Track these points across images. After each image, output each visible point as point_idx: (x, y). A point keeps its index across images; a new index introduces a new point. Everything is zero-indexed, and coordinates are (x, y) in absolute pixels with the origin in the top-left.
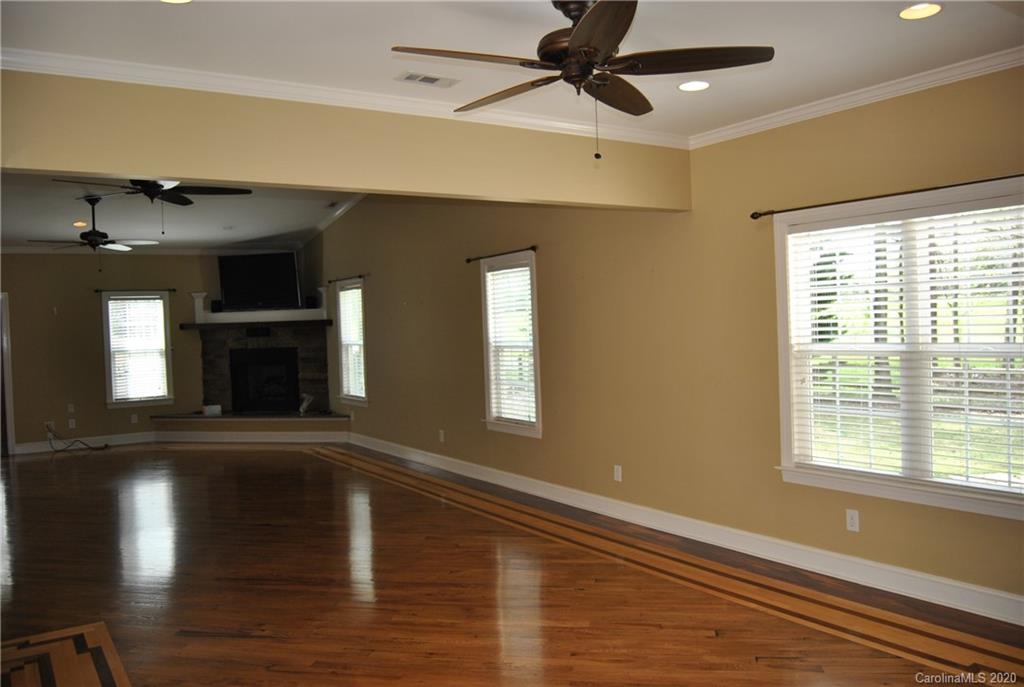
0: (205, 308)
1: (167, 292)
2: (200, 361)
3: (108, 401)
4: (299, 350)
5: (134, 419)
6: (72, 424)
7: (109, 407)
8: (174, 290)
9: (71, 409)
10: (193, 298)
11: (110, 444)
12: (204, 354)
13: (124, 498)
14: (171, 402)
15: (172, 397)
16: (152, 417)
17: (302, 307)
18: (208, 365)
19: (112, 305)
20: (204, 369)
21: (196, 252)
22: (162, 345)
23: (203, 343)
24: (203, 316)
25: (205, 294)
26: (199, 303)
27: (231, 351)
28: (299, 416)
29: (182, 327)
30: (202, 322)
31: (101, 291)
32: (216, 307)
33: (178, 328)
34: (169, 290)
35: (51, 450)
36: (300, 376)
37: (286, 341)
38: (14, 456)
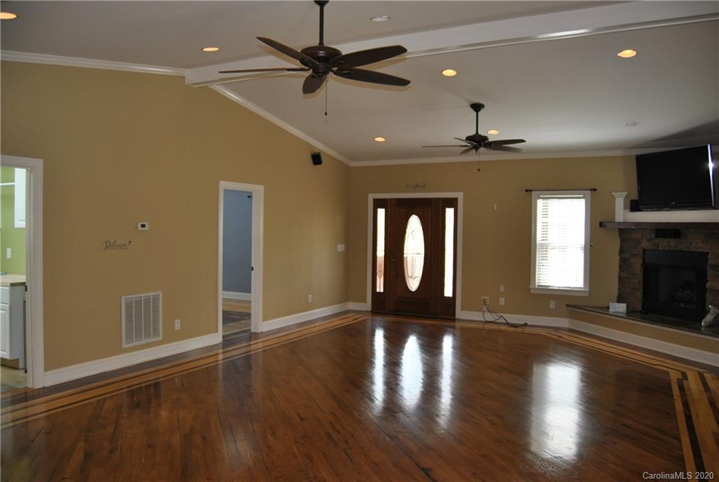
0: (625, 208)
1: (589, 192)
3: (531, 286)
4: (709, 257)
5: (552, 305)
6: (502, 301)
7: (532, 292)
8: (595, 190)
9: (502, 288)
10: (614, 198)
11: (529, 323)
12: (621, 252)
14: (587, 295)
15: (587, 289)
16: (567, 305)
18: (624, 263)
19: (540, 203)
20: (620, 267)
21: (619, 153)
23: (622, 241)
24: (622, 214)
25: (626, 193)
26: (620, 203)
27: (644, 250)
29: (601, 225)
30: (621, 220)
31: (531, 191)
32: (635, 206)
33: (598, 225)
34: (591, 190)
35: (483, 320)
36: (708, 285)
37: (697, 244)
38: (459, 320)
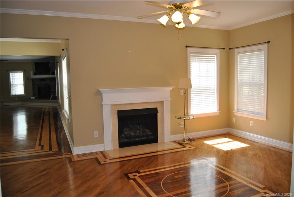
0: (33, 75)
2: (32, 86)
3: (10, 95)
4: (51, 84)
5: (16, 99)
6: (2, 100)
7: (11, 96)
8: (26, 70)
9: (2, 97)
10: (30, 72)
11: (10, 105)
12: (33, 85)
13: (14, 118)
14: (25, 96)
15: (25, 94)
16: (21, 99)
17: (51, 74)
18: (34, 88)
19: (11, 73)
22: (23, 83)
23: (33, 82)
24: (33, 76)
25: (33, 71)
26: (32, 73)
27: (38, 84)
28: (50, 100)
30: (32, 77)
31: (8, 70)
32: (35, 74)
33: (26, 79)
34: (24, 70)
36: (51, 90)
37: (48, 82)
